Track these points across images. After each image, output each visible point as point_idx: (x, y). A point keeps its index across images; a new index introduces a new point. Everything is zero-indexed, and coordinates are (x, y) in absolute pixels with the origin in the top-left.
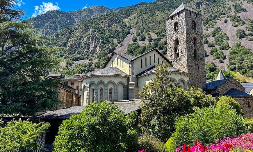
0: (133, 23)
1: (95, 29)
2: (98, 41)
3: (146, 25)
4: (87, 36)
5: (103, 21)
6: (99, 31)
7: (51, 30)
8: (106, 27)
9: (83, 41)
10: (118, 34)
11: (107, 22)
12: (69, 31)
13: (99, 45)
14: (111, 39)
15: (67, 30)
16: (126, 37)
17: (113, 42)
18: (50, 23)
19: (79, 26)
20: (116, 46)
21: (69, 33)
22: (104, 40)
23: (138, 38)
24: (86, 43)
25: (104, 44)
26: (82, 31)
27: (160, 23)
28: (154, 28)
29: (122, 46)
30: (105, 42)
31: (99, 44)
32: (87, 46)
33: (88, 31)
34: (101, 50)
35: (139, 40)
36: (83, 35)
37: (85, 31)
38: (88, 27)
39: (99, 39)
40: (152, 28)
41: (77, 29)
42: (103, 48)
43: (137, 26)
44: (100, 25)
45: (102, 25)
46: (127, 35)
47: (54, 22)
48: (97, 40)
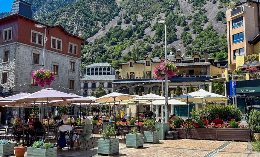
0: (125, 4)
1: (80, 11)
2: (81, 25)
3: (137, 6)
4: (71, 19)
5: (92, 3)
6: (84, 14)
7: (47, 12)
8: (94, 9)
9: (68, 25)
10: (105, 17)
11: (96, 3)
12: (56, 14)
13: (81, 29)
14: (96, 22)
15: (54, 13)
16: (112, 19)
17: (97, 25)
18: (46, 5)
19: (67, 8)
20: (99, 30)
21: (57, 16)
22: (87, 23)
23: (123, 20)
24: (70, 27)
25: (87, 27)
26: (68, 14)
27: (151, 4)
28: (144, 10)
29: (105, 29)
30: (88, 25)
31: (81, 27)
32: (71, 30)
33: (73, 14)
34: (83, 34)
35: (124, 23)
36: (68, 18)
37: (70, 14)
38: (74, 9)
39: (82, 22)
40: (142, 10)
41: (64, 11)
42: (85, 31)
43: (128, 7)
44: (88, 6)
45: (91, 7)
46: (114, 18)
47: (51, 3)
48: (80, 23)
